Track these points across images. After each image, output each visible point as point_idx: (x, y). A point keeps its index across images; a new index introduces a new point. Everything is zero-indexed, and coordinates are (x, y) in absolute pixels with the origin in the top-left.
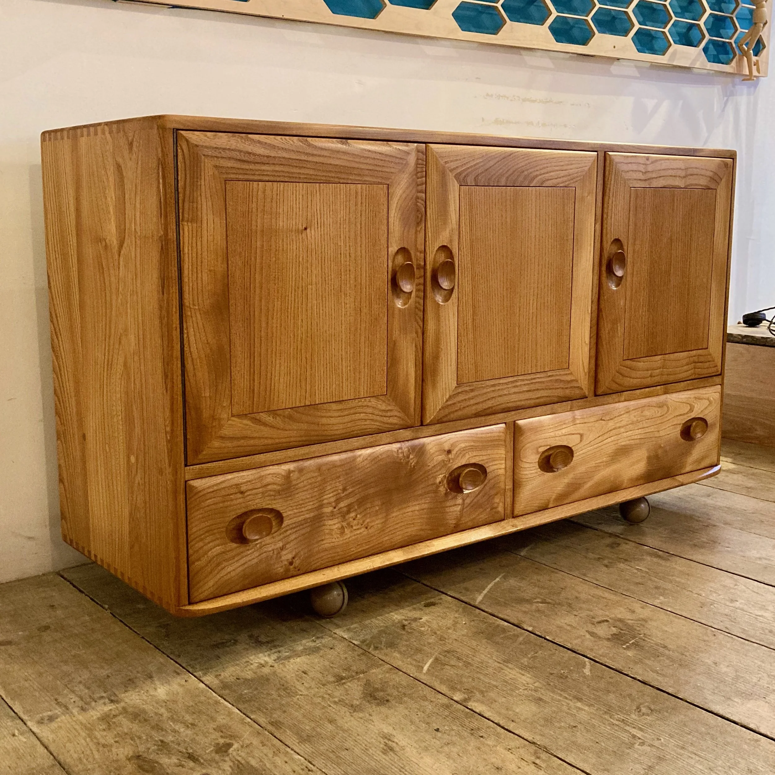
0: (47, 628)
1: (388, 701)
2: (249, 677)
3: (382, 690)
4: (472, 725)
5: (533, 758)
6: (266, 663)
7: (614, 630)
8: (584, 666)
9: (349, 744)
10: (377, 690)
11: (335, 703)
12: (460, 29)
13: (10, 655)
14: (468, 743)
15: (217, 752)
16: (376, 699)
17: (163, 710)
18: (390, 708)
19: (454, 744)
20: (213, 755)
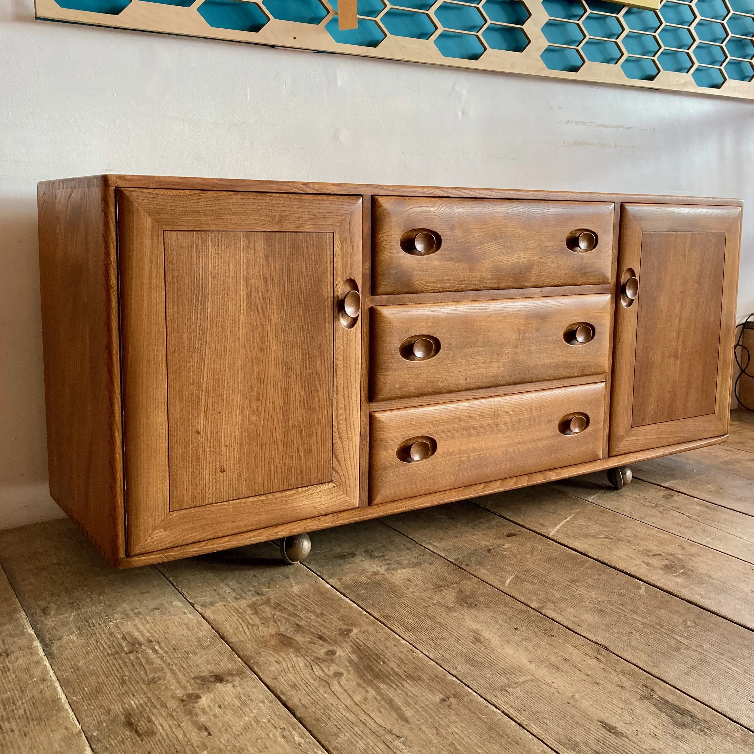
1: (476, 605)
2: (365, 582)
3: (472, 597)
4: (545, 627)
5: (595, 654)
6: (379, 571)
7: (666, 562)
8: (640, 588)
9: (445, 635)
10: (468, 596)
11: (434, 604)
12: (546, 68)
14: (542, 640)
15: (340, 635)
16: (467, 603)
18: (478, 610)
19: (530, 640)
20: (338, 636)
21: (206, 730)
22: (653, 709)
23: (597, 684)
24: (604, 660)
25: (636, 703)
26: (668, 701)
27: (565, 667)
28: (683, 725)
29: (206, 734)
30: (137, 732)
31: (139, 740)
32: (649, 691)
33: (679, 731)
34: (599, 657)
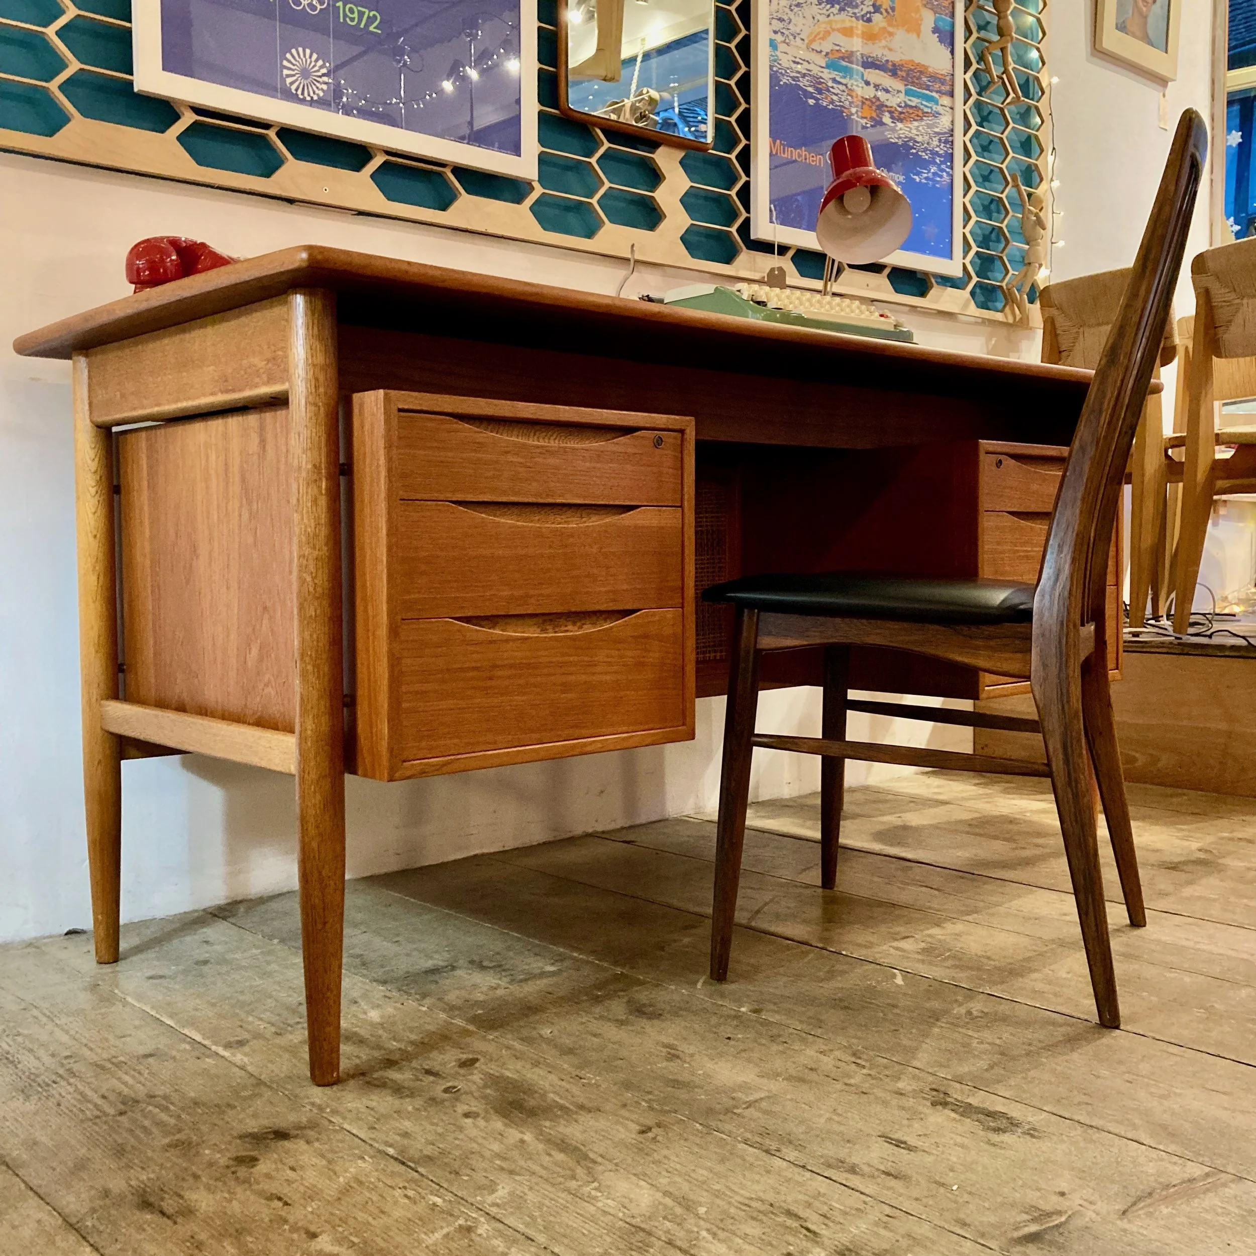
0: (206, 962)
1: (660, 1015)
2: (481, 999)
3: (651, 1006)
4: (770, 1033)
5: (853, 1059)
6: (499, 985)
7: (923, 945)
8: (894, 976)
9: (624, 1053)
10: (644, 1005)
11: (595, 1018)
12: (689, 256)
13: (167, 988)
14: (769, 1048)
15: (460, 1066)
16: (645, 1013)
17: (381, 1032)
18: (663, 1021)
19: (752, 1050)
20: (457, 1069)
21: (280, 1199)
22: (953, 1115)
23: (865, 1093)
24: (867, 1065)
25: (925, 1110)
26: (970, 1104)
27: (813, 1076)
28: (997, 1130)
29: (280, 1204)
30: (163, 1213)
31: (169, 1222)
32: (942, 1096)
33: (996, 1138)
34: (859, 1061)
